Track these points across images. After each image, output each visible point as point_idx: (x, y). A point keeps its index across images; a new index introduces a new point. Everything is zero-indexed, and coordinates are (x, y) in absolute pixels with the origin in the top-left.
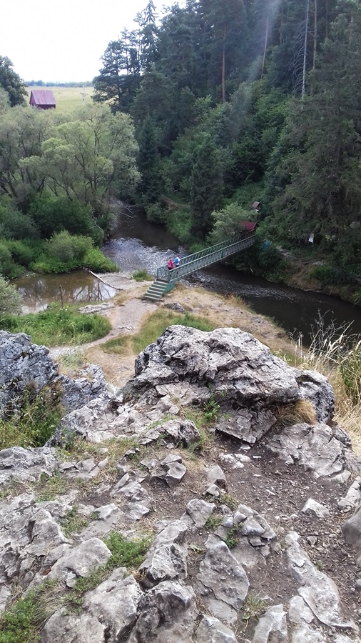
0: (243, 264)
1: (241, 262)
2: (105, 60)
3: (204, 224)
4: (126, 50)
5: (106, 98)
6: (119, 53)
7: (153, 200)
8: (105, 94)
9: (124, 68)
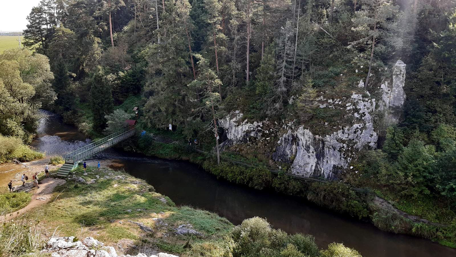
0: (129, 147)
1: (128, 146)
2: (31, 19)
3: (102, 123)
4: (45, 13)
5: (32, 44)
6: (40, 15)
7: (67, 109)
8: (32, 41)
9: (44, 25)
